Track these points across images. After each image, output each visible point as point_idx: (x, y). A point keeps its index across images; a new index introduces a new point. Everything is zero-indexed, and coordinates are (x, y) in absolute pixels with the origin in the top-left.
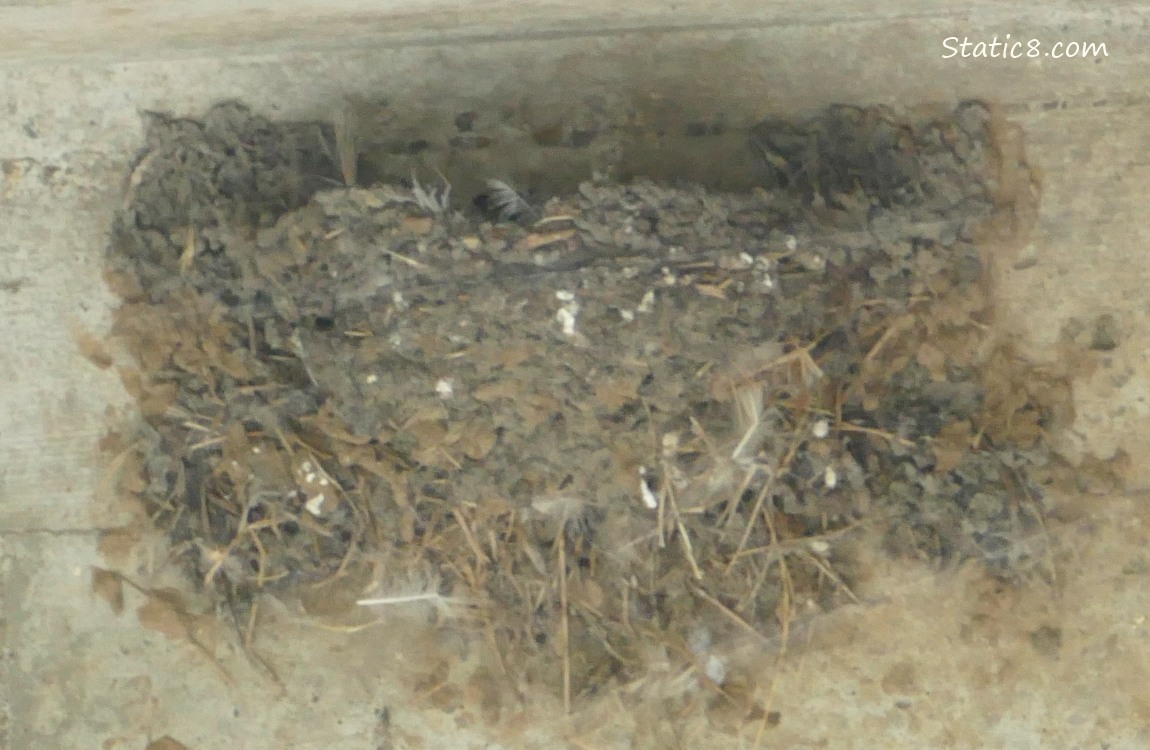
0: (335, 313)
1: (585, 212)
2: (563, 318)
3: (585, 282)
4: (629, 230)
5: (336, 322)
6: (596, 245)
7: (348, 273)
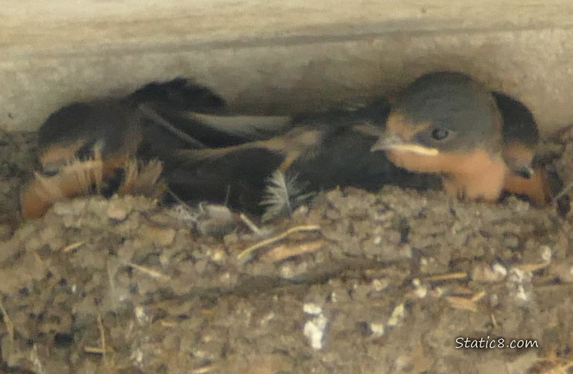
0: (74, 330)
1: (334, 222)
2: (310, 333)
3: (334, 295)
4: (378, 240)
5: (76, 338)
6: (345, 257)
7: (88, 288)
